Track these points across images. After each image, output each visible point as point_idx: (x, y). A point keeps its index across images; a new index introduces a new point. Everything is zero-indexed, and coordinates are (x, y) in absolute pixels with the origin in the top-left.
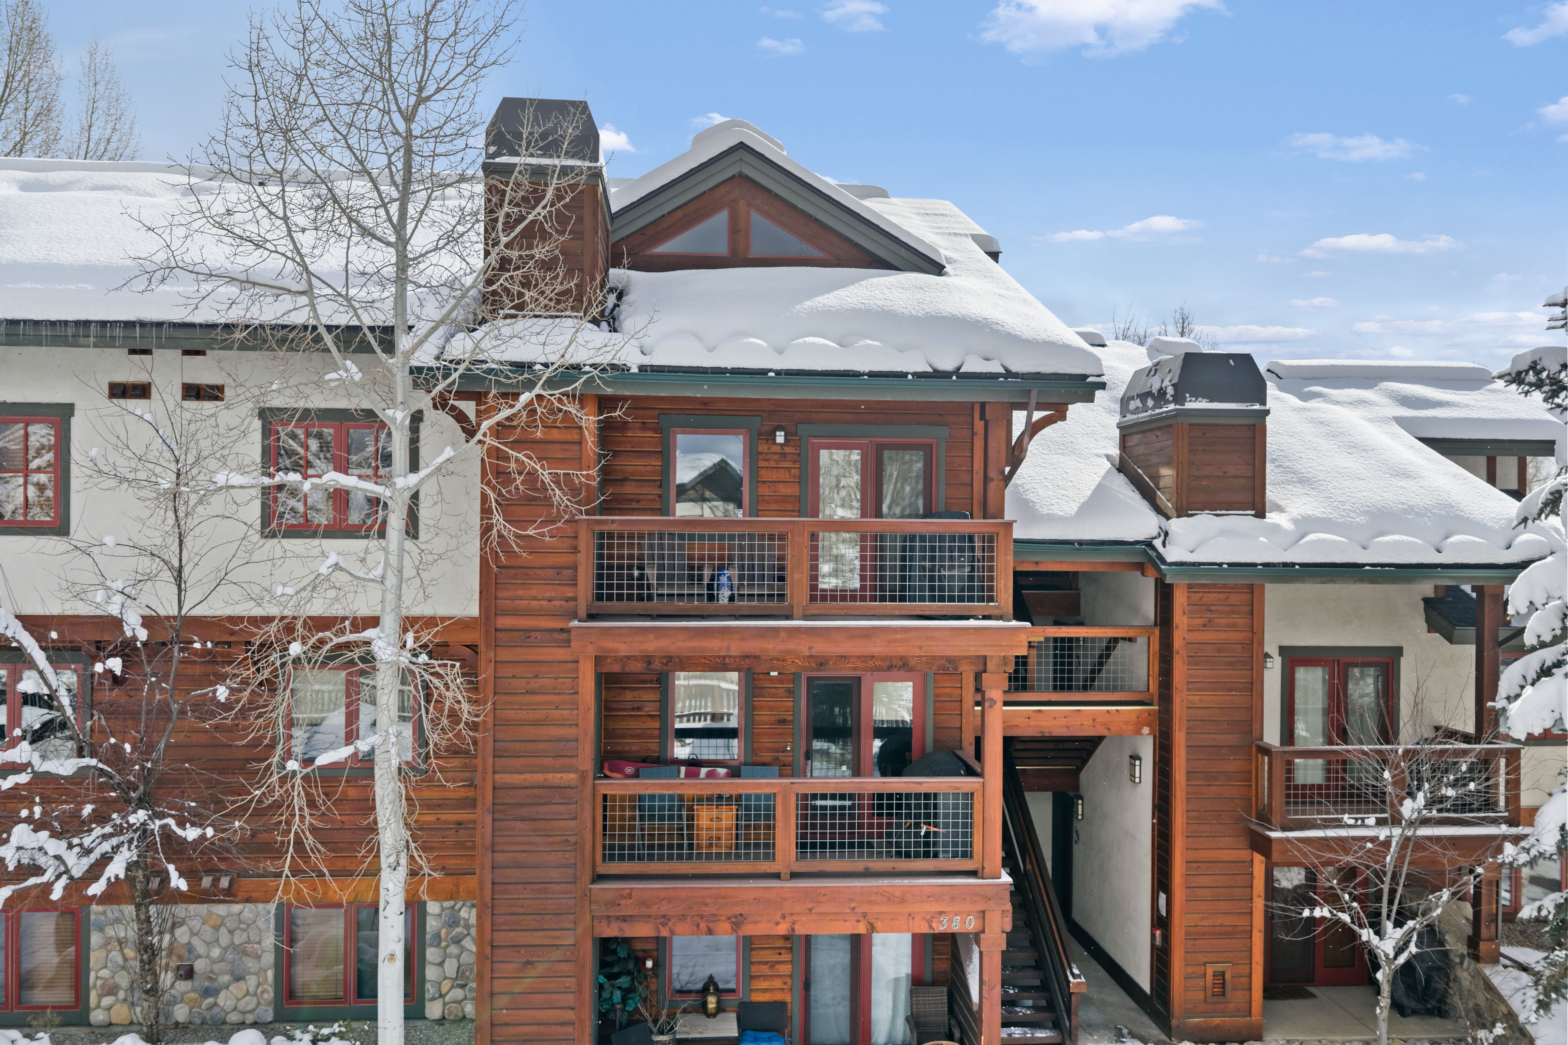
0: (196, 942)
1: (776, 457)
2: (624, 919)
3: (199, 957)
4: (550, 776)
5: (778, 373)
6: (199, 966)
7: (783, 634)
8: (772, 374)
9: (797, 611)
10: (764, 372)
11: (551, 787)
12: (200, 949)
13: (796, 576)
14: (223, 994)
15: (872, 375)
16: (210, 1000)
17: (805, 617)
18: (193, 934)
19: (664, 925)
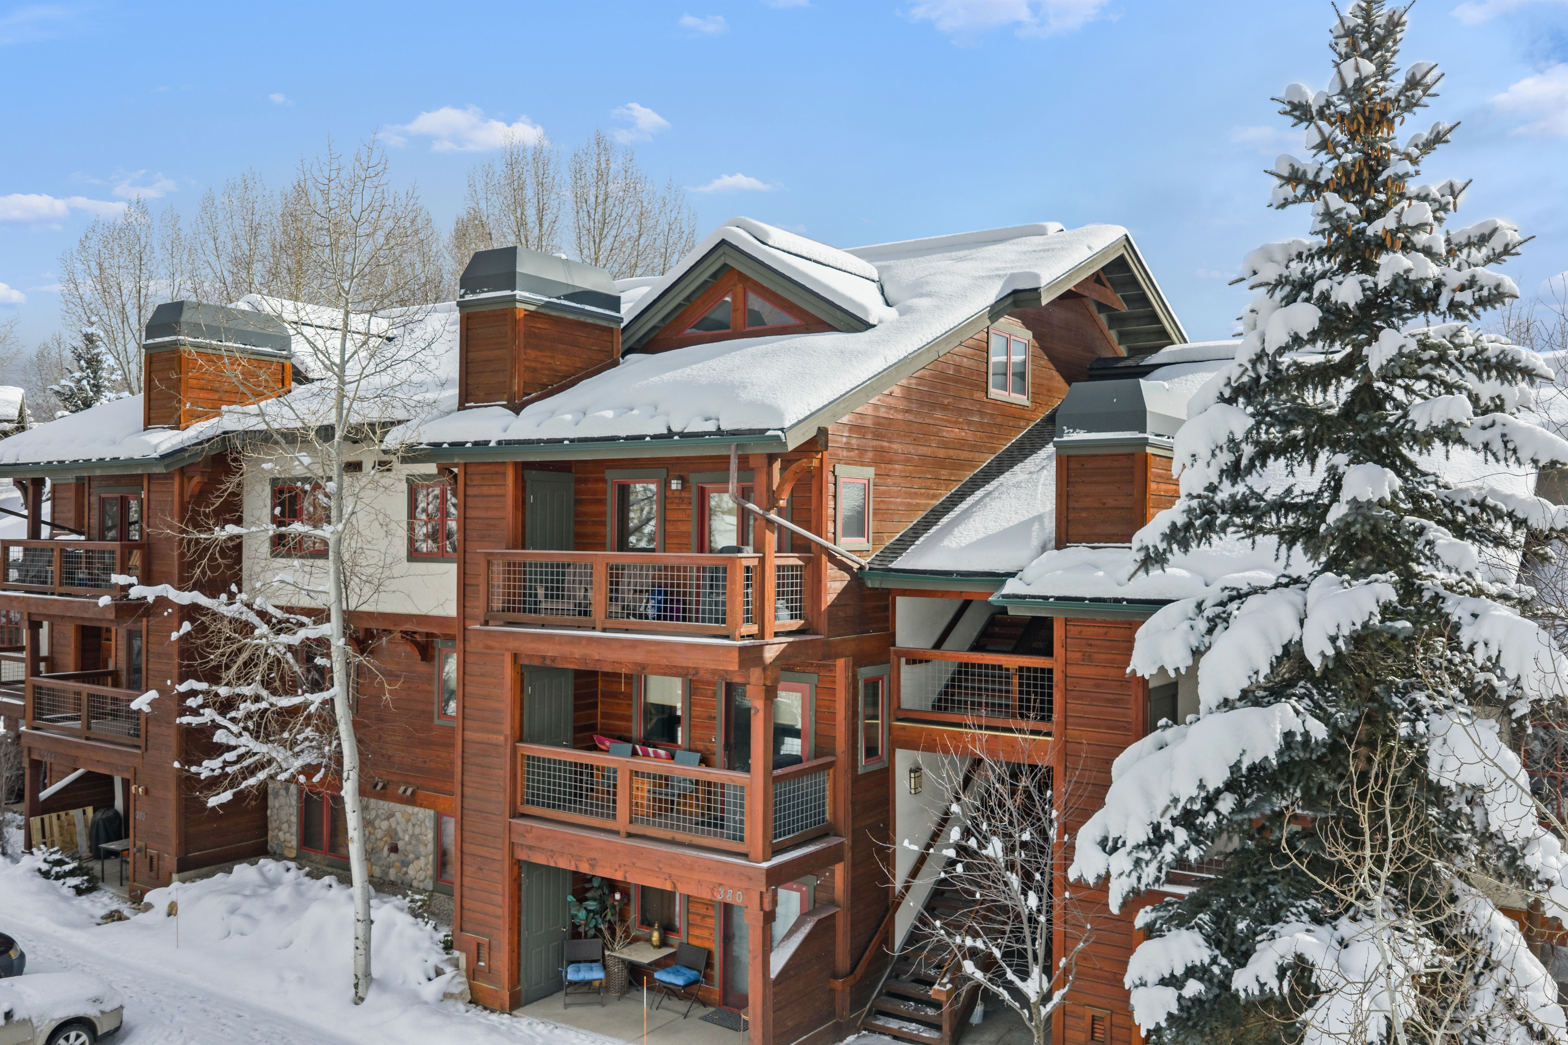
0: (399, 829)
1: (676, 501)
2: (530, 848)
3: (400, 839)
4: (490, 736)
5: (572, 441)
6: (400, 845)
7: (584, 642)
9: (599, 625)
11: (492, 744)
12: (401, 834)
15: (627, 438)
16: (404, 869)
17: (604, 630)
18: (398, 823)
19: (552, 857)
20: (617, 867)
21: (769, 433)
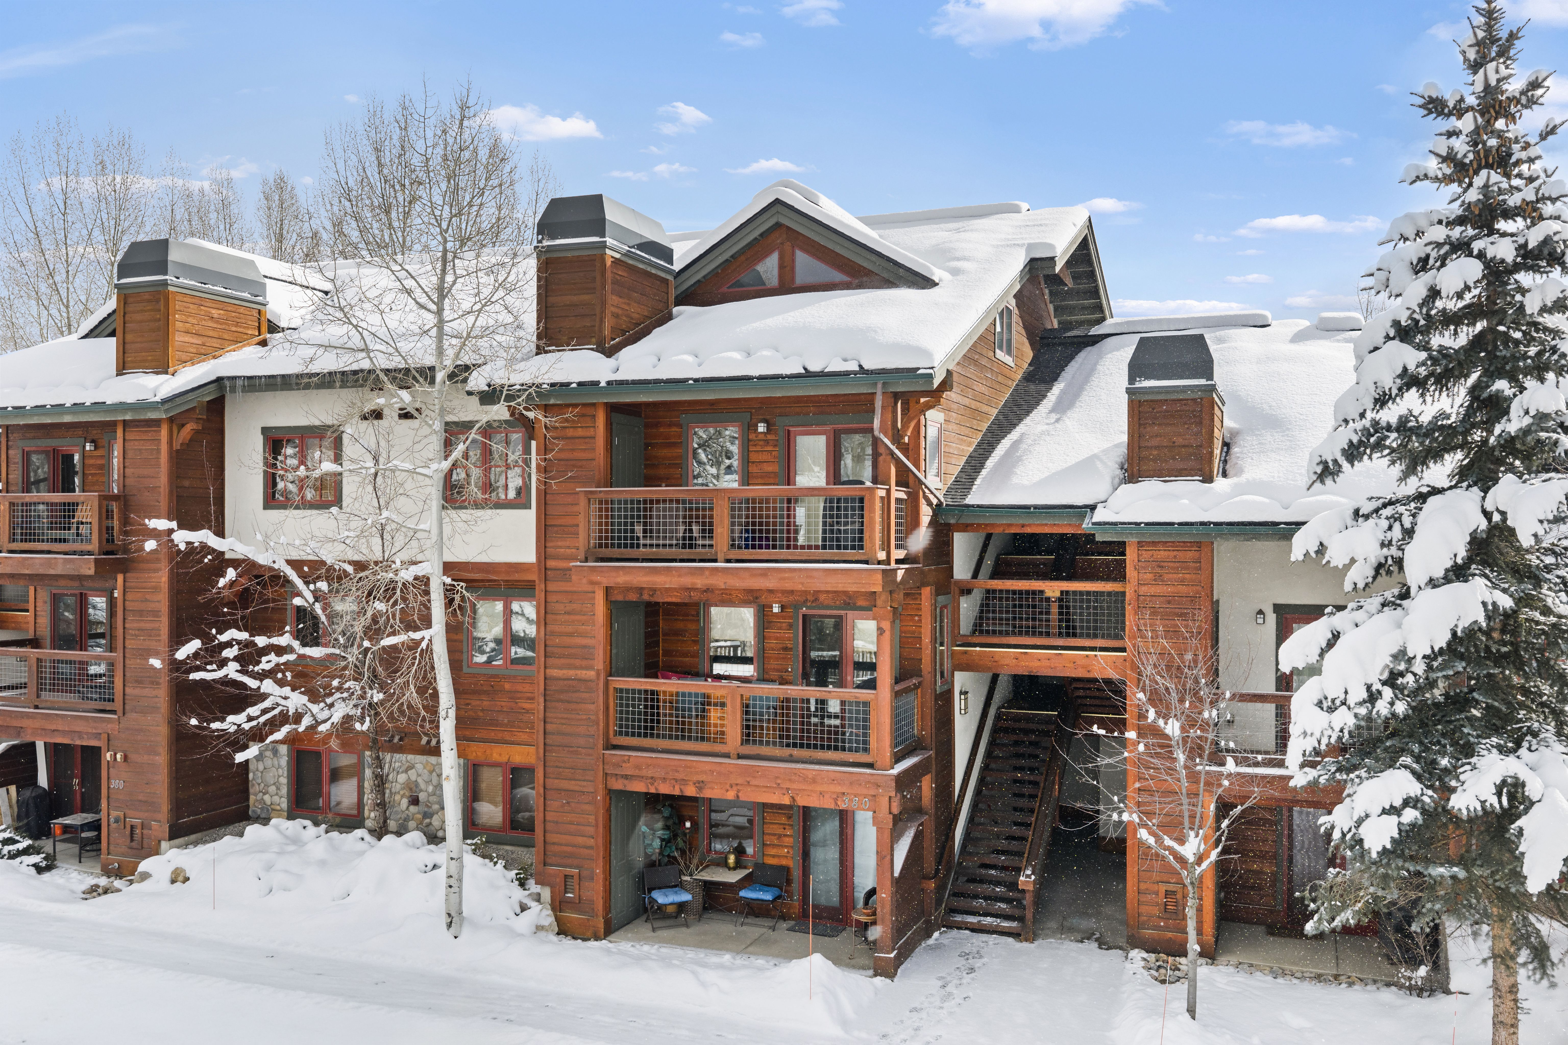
0: (420, 780)
1: (761, 443)
2: (626, 777)
3: (421, 791)
4: (579, 672)
5: (696, 380)
6: (422, 796)
7: (707, 573)
8: (691, 382)
9: (720, 556)
10: (686, 380)
11: (580, 680)
12: (422, 786)
13: (719, 530)
14: (435, 817)
15: (761, 378)
16: (428, 821)
17: (728, 561)
18: (419, 775)
19: (652, 784)
20: (728, 787)
21: (920, 372)
